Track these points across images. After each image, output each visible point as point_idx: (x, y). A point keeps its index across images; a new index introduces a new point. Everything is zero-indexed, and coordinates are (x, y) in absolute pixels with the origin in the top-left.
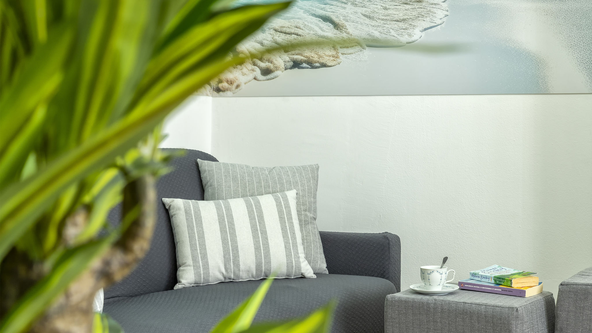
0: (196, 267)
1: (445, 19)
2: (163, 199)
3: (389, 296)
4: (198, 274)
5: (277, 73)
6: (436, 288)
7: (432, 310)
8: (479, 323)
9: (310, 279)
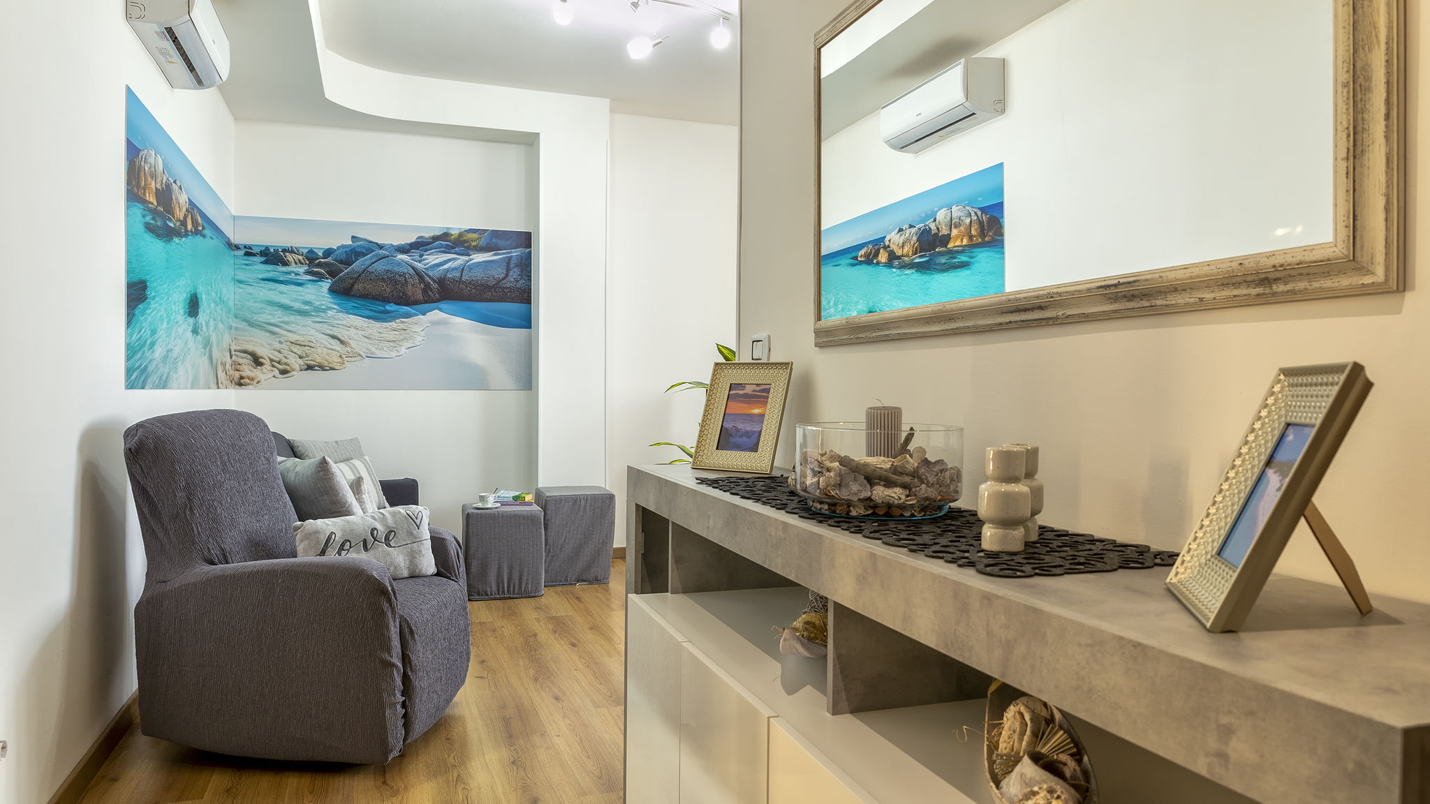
1: (422, 342)
5: (293, 373)
6: (490, 506)
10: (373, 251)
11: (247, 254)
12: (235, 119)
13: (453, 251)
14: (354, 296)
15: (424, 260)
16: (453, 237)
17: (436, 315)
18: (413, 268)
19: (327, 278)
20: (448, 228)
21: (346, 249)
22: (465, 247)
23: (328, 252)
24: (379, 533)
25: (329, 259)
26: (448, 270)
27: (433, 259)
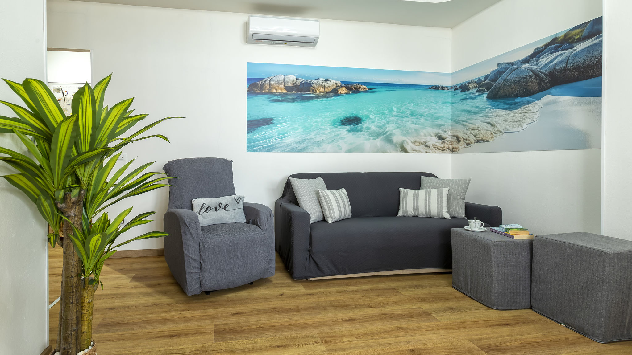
0: (403, 210)
1: (538, 119)
2: (400, 189)
3: (452, 229)
4: (404, 212)
9: (448, 219)
10: (508, 68)
11: (456, 89)
13: (560, 49)
14: (499, 98)
15: (539, 63)
16: (560, 39)
17: (548, 98)
18: (532, 71)
19: (486, 92)
20: (556, 34)
21: (495, 72)
22: (570, 43)
23: (486, 77)
24: (222, 205)
25: (487, 81)
26: (556, 64)
27: (544, 60)
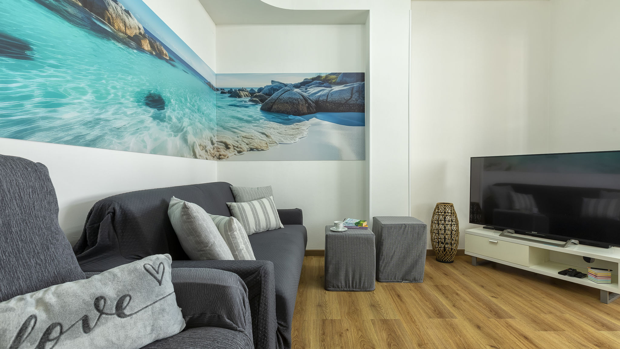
1: (307, 135)
2: (227, 203)
5: (244, 152)
6: (340, 230)
7: (345, 238)
8: (362, 240)
10: (282, 88)
11: (222, 93)
12: (216, 25)
13: (323, 85)
14: (273, 112)
15: (308, 91)
16: (322, 78)
17: (314, 120)
18: (302, 96)
19: (260, 103)
20: (320, 73)
21: (269, 88)
22: (329, 83)
23: (260, 90)
24: (109, 302)
25: (261, 93)
26: (320, 96)
27: (312, 90)
